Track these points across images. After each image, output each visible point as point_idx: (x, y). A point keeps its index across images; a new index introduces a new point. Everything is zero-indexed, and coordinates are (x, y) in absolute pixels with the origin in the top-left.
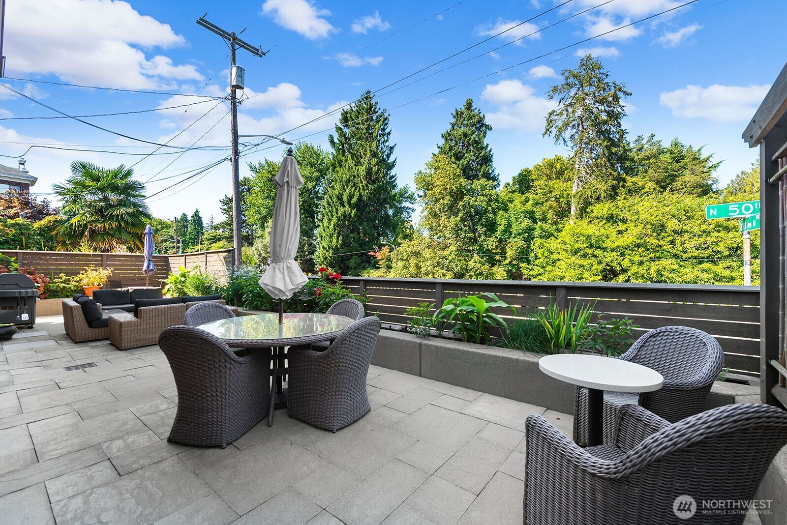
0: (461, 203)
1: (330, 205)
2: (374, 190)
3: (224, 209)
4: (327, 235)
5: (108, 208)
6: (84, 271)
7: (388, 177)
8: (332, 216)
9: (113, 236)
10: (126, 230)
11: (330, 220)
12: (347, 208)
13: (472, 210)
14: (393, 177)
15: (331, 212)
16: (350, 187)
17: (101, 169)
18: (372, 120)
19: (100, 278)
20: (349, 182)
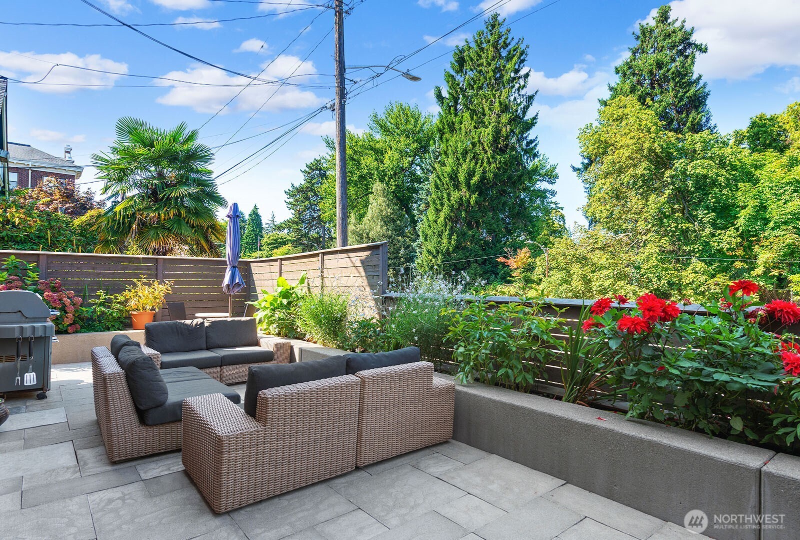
0: (668, 173)
1: (439, 189)
2: (504, 163)
3: (291, 203)
4: (434, 233)
5: (163, 188)
6: (131, 286)
7: (525, 143)
8: (442, 205)
9: (169, 230)
10: (187, 223)
11: (438, 211)
12: (464, 192)
13: (690, 183)
14: (531, 142)
15: (441, 199)
16: (468, 160)
17: (155, 128)
18: (500, 57)
19: (155, 298)
20: (467, 153)
